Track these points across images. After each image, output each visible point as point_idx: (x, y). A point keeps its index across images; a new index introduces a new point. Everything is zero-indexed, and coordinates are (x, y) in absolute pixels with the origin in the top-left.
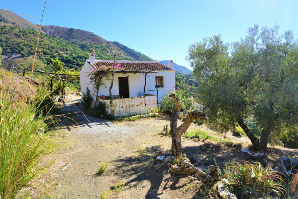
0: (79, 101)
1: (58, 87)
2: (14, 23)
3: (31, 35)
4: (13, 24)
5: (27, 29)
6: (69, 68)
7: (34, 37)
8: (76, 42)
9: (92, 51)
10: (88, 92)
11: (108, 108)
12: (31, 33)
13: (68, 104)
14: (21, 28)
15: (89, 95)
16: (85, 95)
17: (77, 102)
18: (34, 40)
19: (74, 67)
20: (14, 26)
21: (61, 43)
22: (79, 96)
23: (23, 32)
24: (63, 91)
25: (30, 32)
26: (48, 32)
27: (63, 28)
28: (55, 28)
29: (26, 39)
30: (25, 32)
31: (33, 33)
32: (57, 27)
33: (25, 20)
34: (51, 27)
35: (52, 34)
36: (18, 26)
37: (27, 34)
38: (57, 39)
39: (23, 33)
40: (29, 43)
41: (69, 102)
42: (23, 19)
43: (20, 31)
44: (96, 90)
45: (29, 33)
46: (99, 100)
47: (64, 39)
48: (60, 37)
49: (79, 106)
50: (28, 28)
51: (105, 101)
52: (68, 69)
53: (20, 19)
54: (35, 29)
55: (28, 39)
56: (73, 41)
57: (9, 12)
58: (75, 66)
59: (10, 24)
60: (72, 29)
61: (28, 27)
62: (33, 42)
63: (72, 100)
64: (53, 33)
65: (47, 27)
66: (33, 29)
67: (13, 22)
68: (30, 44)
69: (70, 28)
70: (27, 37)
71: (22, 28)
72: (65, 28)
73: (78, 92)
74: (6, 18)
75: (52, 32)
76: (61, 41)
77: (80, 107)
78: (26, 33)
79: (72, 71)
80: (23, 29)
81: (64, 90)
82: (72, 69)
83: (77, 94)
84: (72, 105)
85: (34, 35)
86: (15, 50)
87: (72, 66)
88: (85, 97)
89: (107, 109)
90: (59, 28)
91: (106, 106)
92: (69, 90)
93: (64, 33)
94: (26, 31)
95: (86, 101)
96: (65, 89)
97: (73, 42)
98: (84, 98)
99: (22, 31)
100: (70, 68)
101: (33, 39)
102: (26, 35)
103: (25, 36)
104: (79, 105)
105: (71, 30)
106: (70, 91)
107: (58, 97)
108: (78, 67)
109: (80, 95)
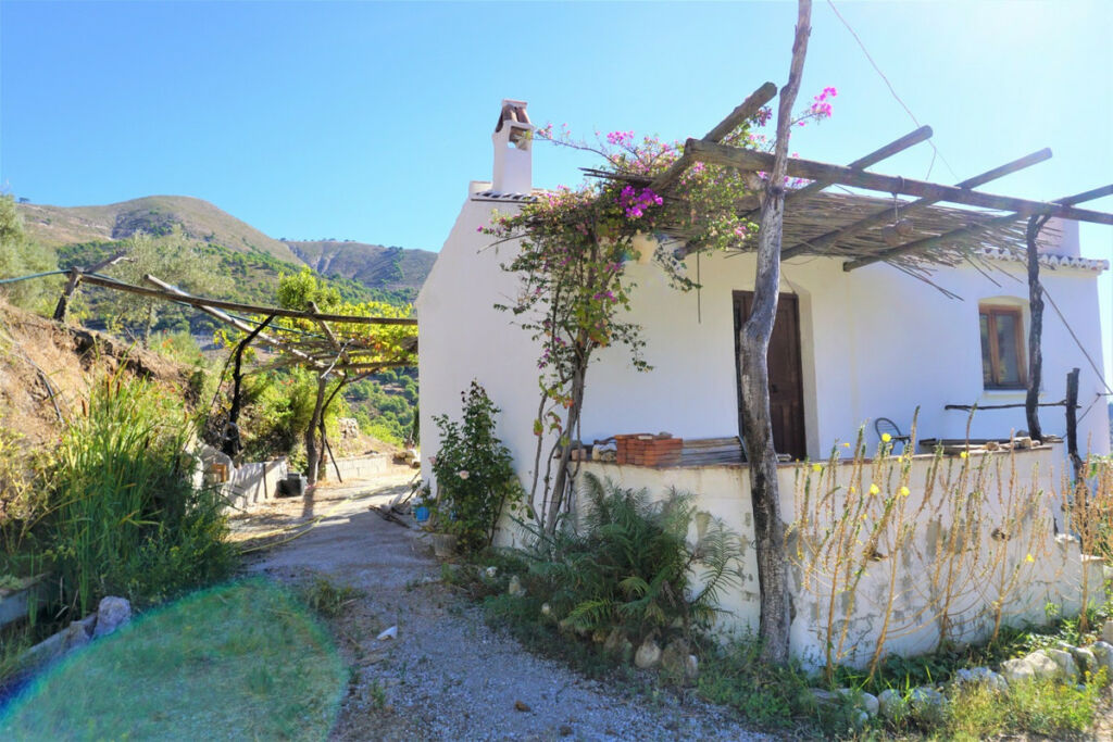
0: (407, 494)
1: (291, 407)
2: (212, 237)
3: (259, 271)
4: (207, 239)
5: (250, 253)
6: (378, 382)
7: (269, 278)
8: (407, 291)
9: (514, 115)
10: (479, 417)
11: (720, 568)
12: (260, 265)
13: (332, 511)
14: (229, 253)
15: (487, 440)
16: (453, 438)
17: (393, 497)
18: (268, 287)
19: (396, 377)
20: (210, 246)
21: (356, 296)
22: (406, 467)
23: (233, 263)
24: (317, 431)
25: (256, 263)
26: (315, 263)
27: (365, 248)
28: (339, 249)
29: (241, 285)
30: (241, 261)
31: (265, 266)
32: (347, 244)
33: (244, 226)
34: (327, 246)
35: (326, 268)
36: (220, 246)
37: (248, 269)
38: (341, 282)
39: (234, 268)
40: (251, 297)
41: (341, 499)
42: (239, 222)
43: (225, 260)
44: (564, 381)
45: (255, 266)
46: (591, 478)
47: (369, 284)
48: (354, 279)
49: (400, 530)
50: (251, 250)
51: (678, 479)
52: (375, 384)
53: (228, 222)
54: (273, 254)
55: (247, 287)
56: (397, 290)
57: (201, 204)
58: (398, 375)
59: (196, 241)
60: (394, 250)
61: (253, 248)
62: (262, 294)
63: (365, 490)
64: (330, 265)
65: (314, 245)
66: (267, 254)
67: (208, 232)
68: (254, 300)
69: (387, 245)
70: (245, 279)
71: (233, 252)
72: (371, 246)
73: (401, 450)
74: (188, 222)
75: (329, 261)
76: (357, 292)
77: (409, 533)
78: (243, 267)
79: (389, 392)
80: (236, 253)
81: (322, 427)
82: (389, 387)
83: (399, 460)
84: (354, 518)
85: (268, 273)
86: (204, 322)
87: (391, 376)
88: (456, 455)
89: (697, 578)
90: (351, 249)
91: (693, 535)
92: (354, 437)
93: (368, 262)
94: (244, 259)
95: (459, 491)
96: (331, 421)
97: (396, 294)
98: (443, 468)
99: (231, 260)
100: (381, 384)
101: (264, 283)
102: (244, 273)
103: (239, 275)
104: (404, 519)
105: (392, 254)
106: (360, 440)
107: (284, 465)
108: (410, 379)
109: (416, 466)
